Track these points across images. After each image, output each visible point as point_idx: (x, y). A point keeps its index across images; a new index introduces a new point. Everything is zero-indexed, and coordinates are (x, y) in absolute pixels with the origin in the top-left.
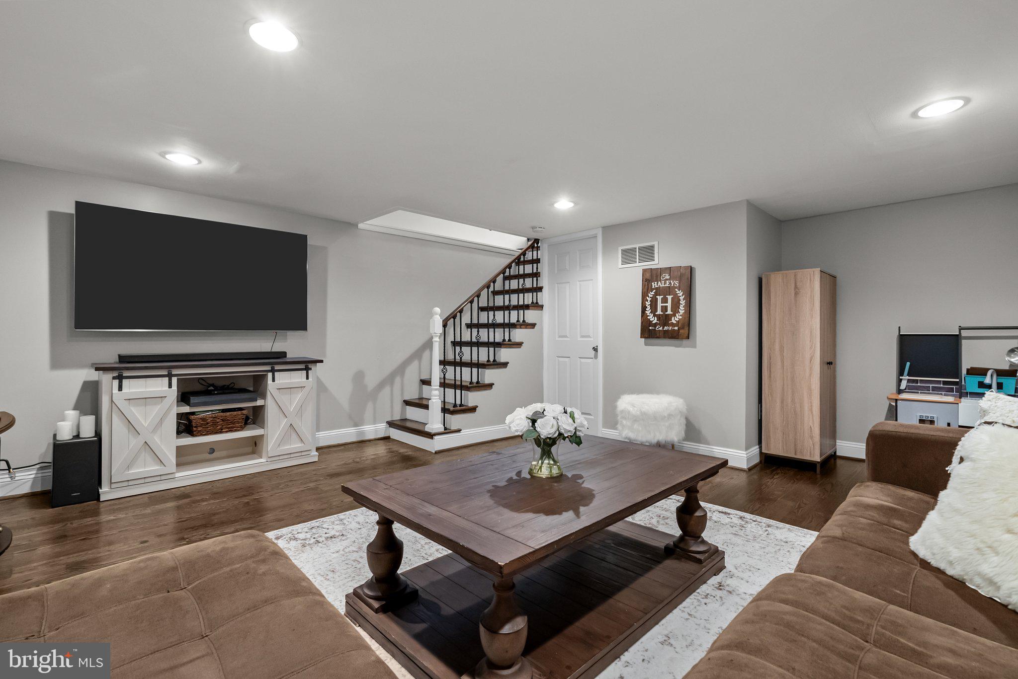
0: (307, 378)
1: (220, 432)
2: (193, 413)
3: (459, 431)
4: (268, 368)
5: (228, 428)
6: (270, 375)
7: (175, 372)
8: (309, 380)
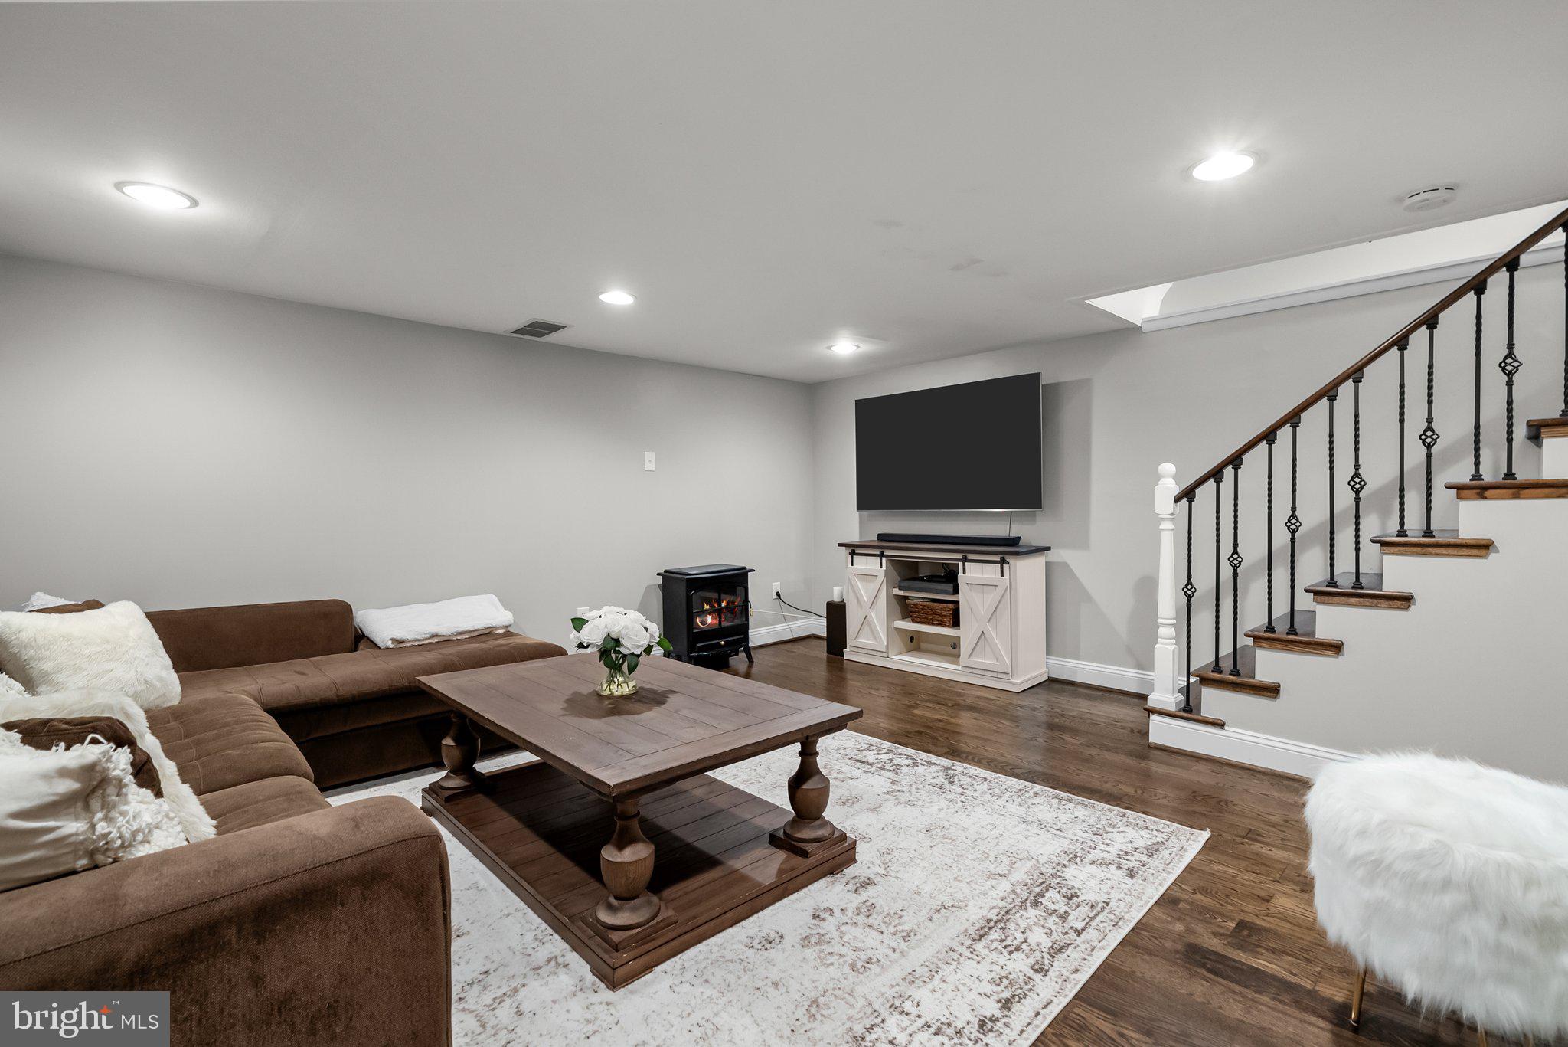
0: (1002, 575)
1: (930, 623)
2: (907, 598)
3: (1220, 725)
4: (960, 556)
5: (938, 621)
6: (961, 564)
7: (887, 552)
8: (1005, 577)
